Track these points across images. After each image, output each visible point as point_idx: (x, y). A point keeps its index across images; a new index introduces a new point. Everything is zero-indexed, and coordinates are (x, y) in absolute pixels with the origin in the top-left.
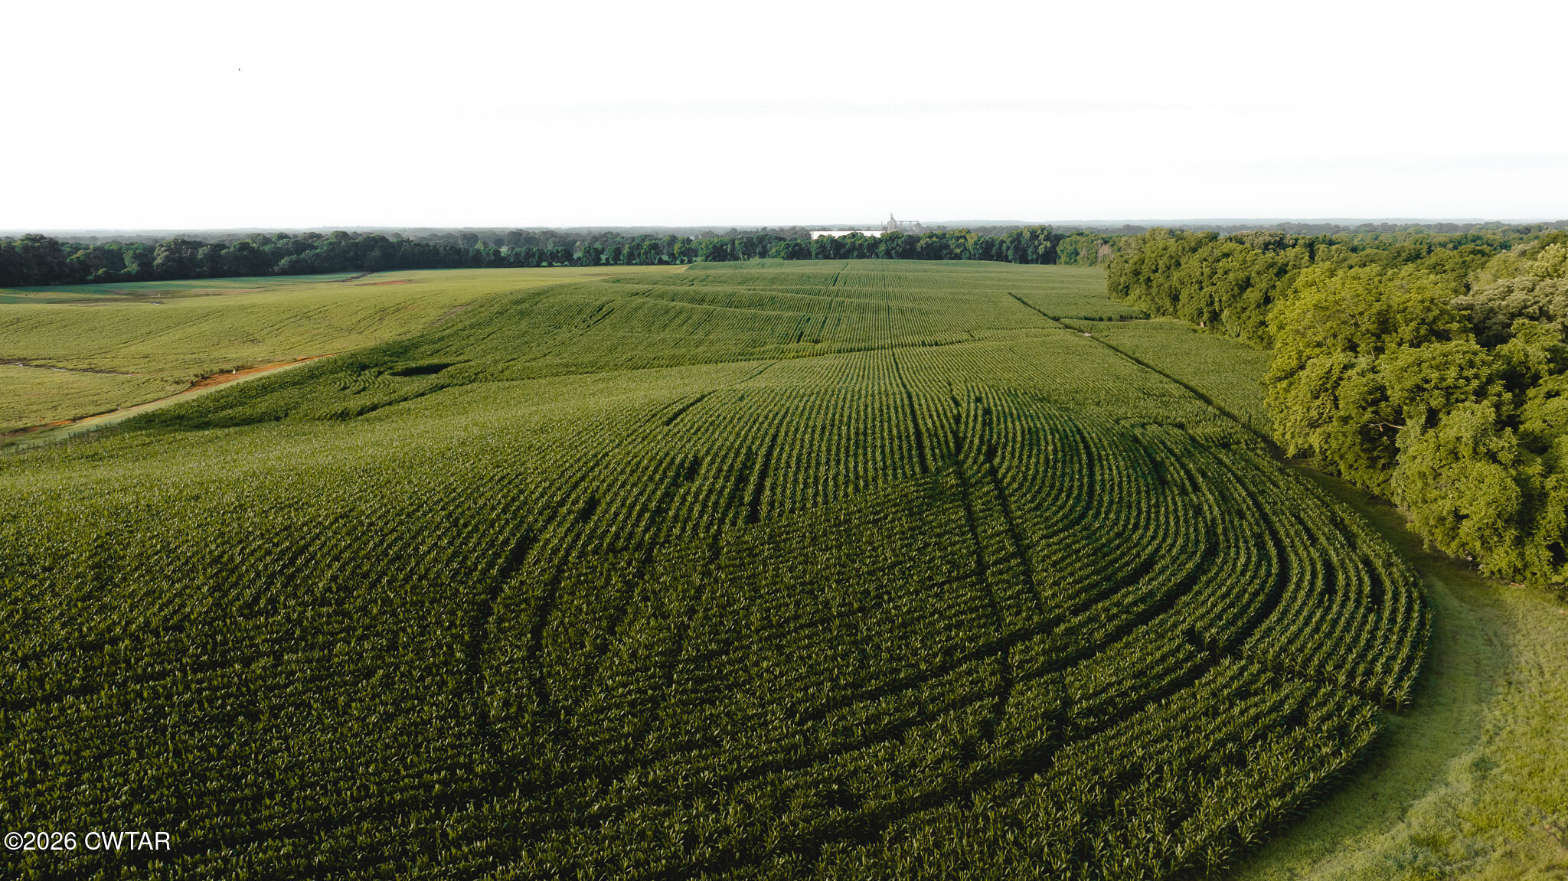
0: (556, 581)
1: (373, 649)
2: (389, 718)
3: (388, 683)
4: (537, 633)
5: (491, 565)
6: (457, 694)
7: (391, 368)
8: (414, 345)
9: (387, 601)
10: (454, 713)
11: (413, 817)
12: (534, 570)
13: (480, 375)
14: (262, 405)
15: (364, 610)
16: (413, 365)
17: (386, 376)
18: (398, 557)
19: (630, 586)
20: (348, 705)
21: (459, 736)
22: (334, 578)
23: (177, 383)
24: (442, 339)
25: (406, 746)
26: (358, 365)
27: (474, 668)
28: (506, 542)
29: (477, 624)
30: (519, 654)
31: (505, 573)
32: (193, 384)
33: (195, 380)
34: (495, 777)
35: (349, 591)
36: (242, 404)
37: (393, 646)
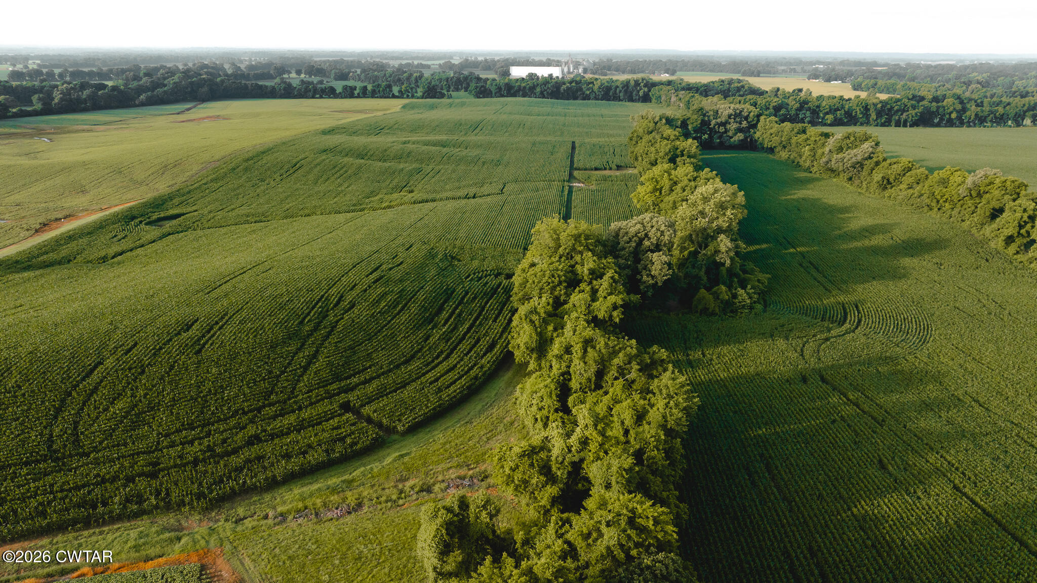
0: (101, 381)
1: (22, 410)
2: (19, 435)
3: (21, 424)
4: (84, 404)
5: (79, 375)
6: (45, 428)
7: (149, 218)
8: (171, 197)
9: (33, 391)
10: (41, 434)
11: (13, 468)
12: (95, 376)
13: (195, 224)
14: (64, 252)
15: (24, 395)
16: (162, 215)
17: (143, 226)
18: (44, 373)
19: (129, 383)
20: (5, 431)
21: (39, 442)
22: (16, 381)
23: (28, 230)
24: (189, 192)
25: (19, 445)
26: (129, 218)
27: (56, 417)
28: (90, 365)
29: (63, 401)
30: (73, 412)
31: (83, 379)
32: (37, 231)
33: (38, 226)
34: (46, 456)
35: (20, 387)
36: (53, 251)
37: (29, 409)
